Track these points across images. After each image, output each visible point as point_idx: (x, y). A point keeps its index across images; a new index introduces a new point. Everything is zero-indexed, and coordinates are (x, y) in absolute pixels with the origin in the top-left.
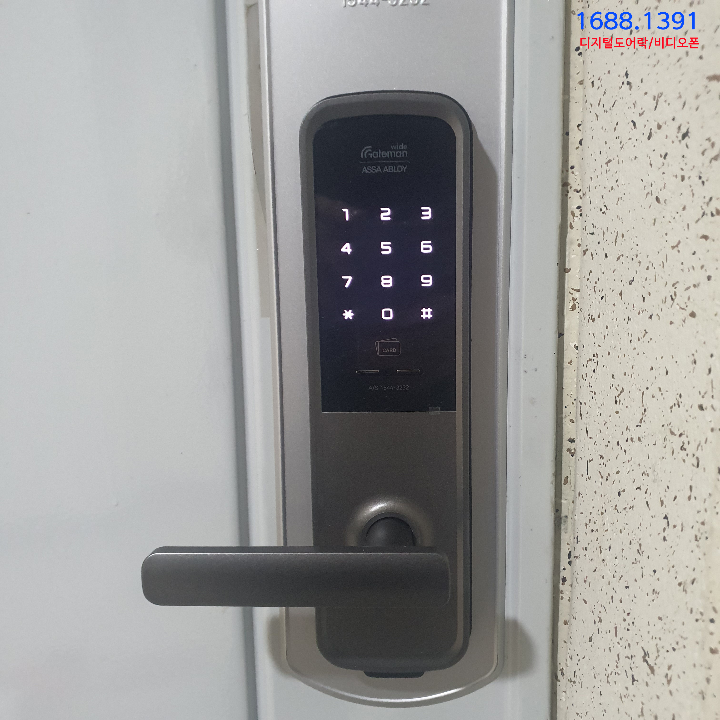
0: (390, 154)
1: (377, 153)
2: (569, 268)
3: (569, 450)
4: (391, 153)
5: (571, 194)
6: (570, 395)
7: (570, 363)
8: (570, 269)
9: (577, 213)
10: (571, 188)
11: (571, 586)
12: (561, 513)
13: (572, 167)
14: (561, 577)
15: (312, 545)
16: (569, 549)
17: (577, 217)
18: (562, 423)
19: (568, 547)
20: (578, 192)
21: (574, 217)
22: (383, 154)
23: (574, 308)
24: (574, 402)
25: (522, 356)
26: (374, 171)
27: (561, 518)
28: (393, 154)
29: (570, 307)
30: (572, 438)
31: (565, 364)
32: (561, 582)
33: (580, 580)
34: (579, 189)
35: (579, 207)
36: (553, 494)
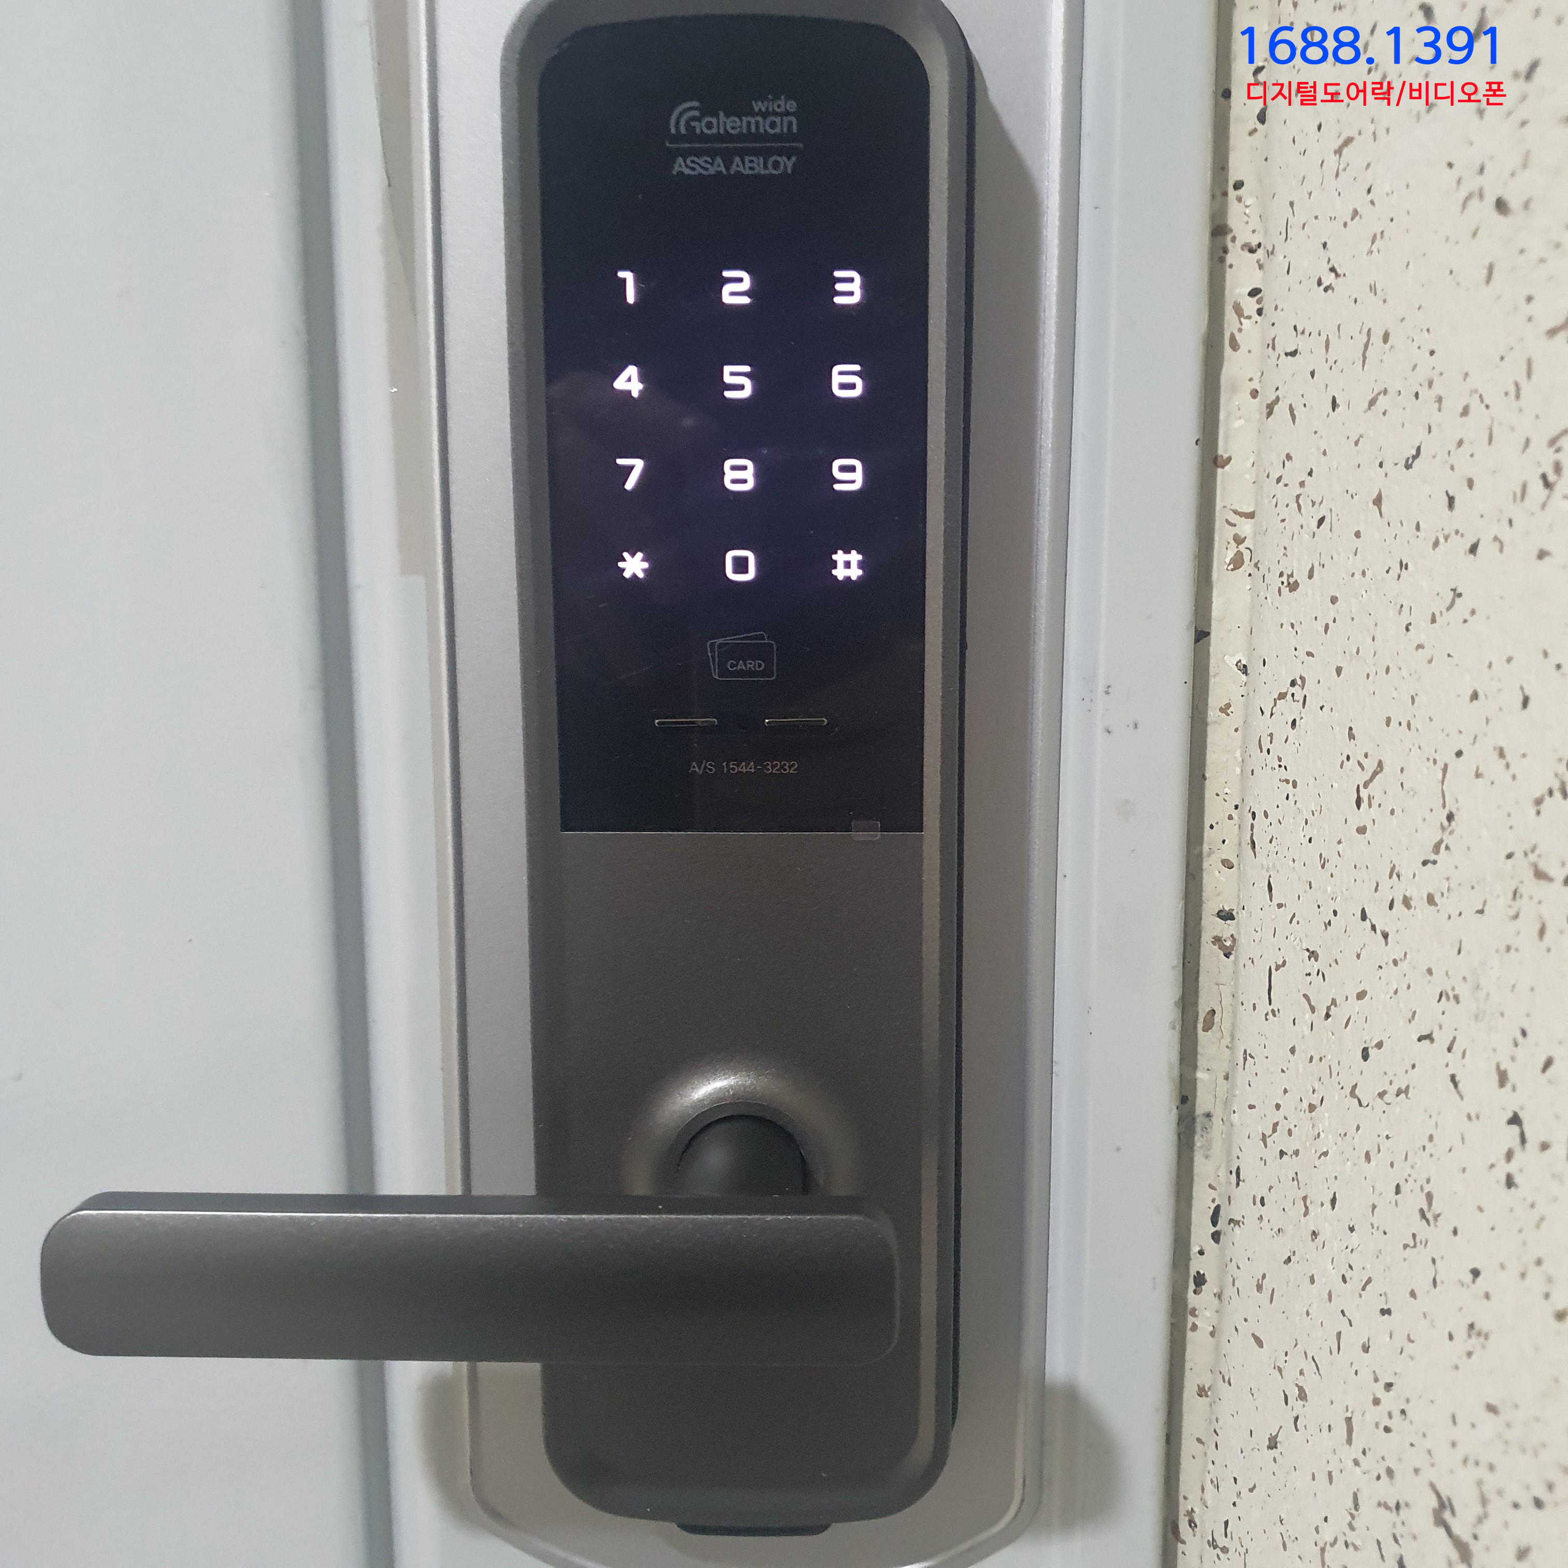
0: (749, 123)
1: (714, 121)
2: (1226, 456)
3: (1217, 940)
4: (753, 121)
5: (1235, 255)
6: (1222, 796)
7: (1225, 709)
8: (1229, 459)
9: (1250, 306)
10: (1234, 239)
11: (1219, 1296)
12: (1194, 1105)
13: (1238, 185)
14: (1193, 1273)
15: (534, 1193)
16: (1213, 1201)
17: (1249, 317)
18: (1200, 869)
19: (1213, 1194)
20: (1252, 251)
21: (1242, 319)
22: (731, 124)
23: (1238, 562)
24: (1235, 814)
25: (1101, 689)
26: (707, 169)
27: (1194, 1119)
28: (757, 123)
29: (1228, 561)
30: (1227, 909)
31: (1213, 714)
32: (1192, 1286)
33: (1246, 1282)
34: (1254, 243)
35: (1254, 292)
36: (1175, 1057)
